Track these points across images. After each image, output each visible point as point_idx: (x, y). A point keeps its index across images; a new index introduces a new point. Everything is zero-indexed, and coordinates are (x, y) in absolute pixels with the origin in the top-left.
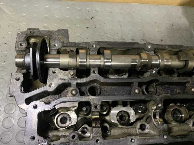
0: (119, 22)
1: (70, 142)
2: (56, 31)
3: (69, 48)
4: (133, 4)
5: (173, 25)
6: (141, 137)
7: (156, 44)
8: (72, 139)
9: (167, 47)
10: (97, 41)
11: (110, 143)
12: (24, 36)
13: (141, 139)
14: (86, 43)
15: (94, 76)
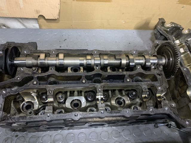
0: (87, 42)
1: (27, 116)
2: (27, 43)
3: (35, 54)
4: (98, 29)
5: (130, 43)
6: (83, 113)
7: (101, 51)
8: (29, 114)
9: (109, 52)
10: (56, 49)
11: (58, 117)
12: (3, 47)
13: (83, 114)
14: (48, 50)
15: (52, 71)
